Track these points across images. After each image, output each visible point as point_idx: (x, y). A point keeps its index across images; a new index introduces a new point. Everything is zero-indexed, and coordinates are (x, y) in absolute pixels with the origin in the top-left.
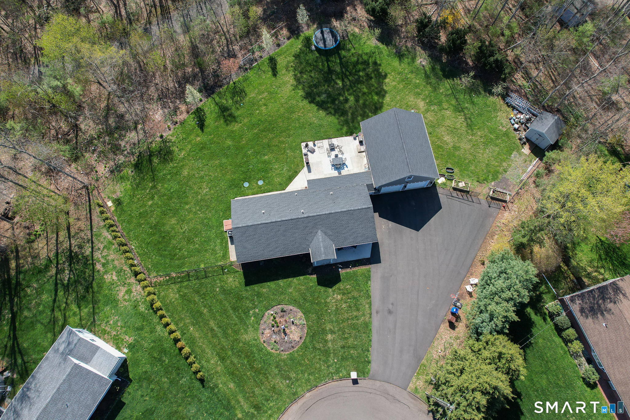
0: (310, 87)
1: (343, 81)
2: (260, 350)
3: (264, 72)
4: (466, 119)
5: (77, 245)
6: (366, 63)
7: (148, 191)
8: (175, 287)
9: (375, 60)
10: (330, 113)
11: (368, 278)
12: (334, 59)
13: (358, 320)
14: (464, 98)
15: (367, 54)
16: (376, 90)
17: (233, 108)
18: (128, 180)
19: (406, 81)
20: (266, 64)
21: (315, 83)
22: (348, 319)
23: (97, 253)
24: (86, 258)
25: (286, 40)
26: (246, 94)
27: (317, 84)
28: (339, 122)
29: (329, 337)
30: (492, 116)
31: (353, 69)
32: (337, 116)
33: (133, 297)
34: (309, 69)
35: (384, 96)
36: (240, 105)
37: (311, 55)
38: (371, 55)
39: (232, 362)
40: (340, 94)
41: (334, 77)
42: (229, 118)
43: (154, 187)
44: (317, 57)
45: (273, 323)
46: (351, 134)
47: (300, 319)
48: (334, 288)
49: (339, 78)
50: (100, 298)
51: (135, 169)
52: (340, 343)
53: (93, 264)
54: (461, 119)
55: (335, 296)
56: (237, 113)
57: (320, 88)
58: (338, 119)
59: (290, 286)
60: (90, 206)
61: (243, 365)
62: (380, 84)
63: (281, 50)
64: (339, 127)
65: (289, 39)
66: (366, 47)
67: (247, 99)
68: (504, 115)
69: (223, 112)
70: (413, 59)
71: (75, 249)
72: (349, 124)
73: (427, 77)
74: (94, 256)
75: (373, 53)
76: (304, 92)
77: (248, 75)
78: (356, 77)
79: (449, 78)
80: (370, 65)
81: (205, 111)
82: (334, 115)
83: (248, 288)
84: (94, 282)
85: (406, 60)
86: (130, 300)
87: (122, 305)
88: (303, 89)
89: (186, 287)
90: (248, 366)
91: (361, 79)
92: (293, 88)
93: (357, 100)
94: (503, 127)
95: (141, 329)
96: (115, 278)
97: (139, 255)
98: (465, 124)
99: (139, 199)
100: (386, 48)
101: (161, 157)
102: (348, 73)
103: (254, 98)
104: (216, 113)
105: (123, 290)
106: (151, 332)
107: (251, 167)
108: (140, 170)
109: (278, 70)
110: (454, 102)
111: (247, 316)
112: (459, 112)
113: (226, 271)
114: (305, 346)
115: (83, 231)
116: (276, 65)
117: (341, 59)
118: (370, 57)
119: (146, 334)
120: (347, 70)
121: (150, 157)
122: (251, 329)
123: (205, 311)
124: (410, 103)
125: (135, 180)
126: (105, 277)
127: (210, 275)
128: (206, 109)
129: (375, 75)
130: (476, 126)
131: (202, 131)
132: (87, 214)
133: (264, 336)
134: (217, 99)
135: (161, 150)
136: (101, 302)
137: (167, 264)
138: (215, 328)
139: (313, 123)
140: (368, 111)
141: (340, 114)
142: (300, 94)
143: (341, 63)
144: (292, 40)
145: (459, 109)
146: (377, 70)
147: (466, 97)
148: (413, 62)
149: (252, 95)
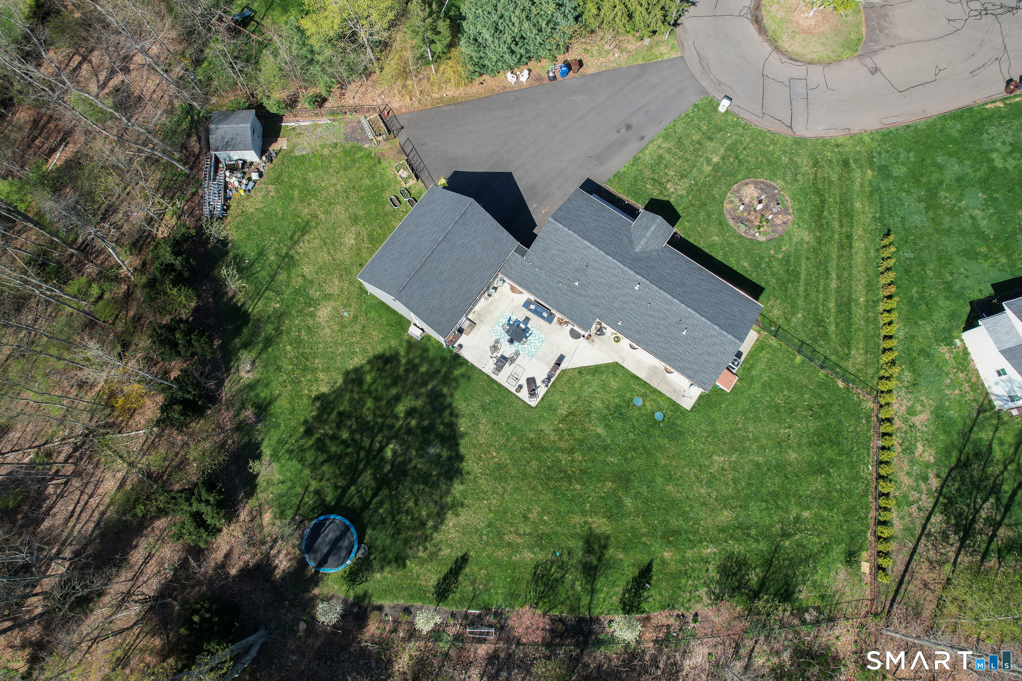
0: (435, 485)
1: (382, 449)
2: (801, 210)
3: (473, 583)
4: (296, 243)
5: (948, 543)
6: (320, 446)
7: (797, 537)
8: (849, 366)
9: (301, 438)
10: (451, 414)
11: (618, 176)
12: (356, 500)
13: (670, 149)
14: (263, 268)
15: (301, 460)
16: (356, 389)
17: (574, 561)
18: (816, 581)
19: (304, 365)
20: (458, 595)
21: (421, 487)
22: (680, 158)
23: (926, 505)
24: (945, 511)
25: (387, 610)
26: (536, 567)
27: (421, 480)
28: (456, 388)
29: (716, 159)
30: (262, 215)
31: (347, 455)
32: (449, 400)
33: (910, 400)
34: (405, 519)
35: (356, 370)
36: (561, 555)
37: (378, 542)
38: (298, 454)
39: (841, 226)
40: (409, 431)
41: (388, 467)
42: (596, 547)
43: (785, 535)
44: (374, 529)
45: (764, 223)
46: (457, 357)
47: (732, 202)
48: (666, 199)
49: (383, 459)
50: (955, 436)
51: (794, 592)
52: (710, 145)
53: (940, 493)
54: (302, 247)
55: (672, 190)
56: (577, 545)
57: (425, 469)
58: (452, 395)
59: (713, 245)
60: (897, 592)
61: (830, 213)
62: (338, 393)
63: (412, 597)
64: (462, 382)
65: (380, 608)
66: (289, 474)
67: (541, 557)
68: (247, 203)
69: (595, 568)
70: (251, 387)
71: (953, 538)
72: (445, 374)
73: (269, 342)
74: (932, 505)
75: (292, 451)
76: (451, 485)
77: (501, 602)
78: (358, 437)
79: (246, 312)
80: (317, 436)
81: (620, 596)
82: (450, 405)
83: (763, 284)
84: (953, 465)
85: (262, 395)
86: (917, 400)
87: (931, 403)
88: (448, 492)
89: (836, 353)
90: (827, 206)
91: (354, 427)
92: (460, 509)
93: (397, 399)
94: (269, 192)
95: (923, 352)
96: (920, 447)
97: (868, 449)
98: (307, 237)
99: (818, 535)
100: (265, 443)
101: (743, 577)
102: (362, 454)
103: (531, 548)
104: (607, 578)
105: (918, 420)
106: (913, 337)
107: (631, 436)
108: (786, 583)
109: (450, 564)
110: (282, 277)
111: (789, 256)
112: (292, 257)
113: (773, 328)
114: (750, 173)
115: (928, 560)
116: (445, 578)
117: (345, 489)
118: (303, 451)
119: (921, 340)
120: (358, 461)
121: (759, 592)
122: (795, 240)
123: (832, 305)
124: (336, 328)
125: (804, 574)
126: (932, 460)
127: (796, 341)
128: (615, 600)
129: (329, 414)
130: (297, 224)
131: (650, 564)
132: (909, 582)
133: (785, 220)
134: (585, 600)
135: (734, 590)
136: (957, 429)
137: (839, 405)
138: (834, 276)
139: (489, 421)
140: (402, 368)
141: (441, 400)
142: (461, 487)
143: (353, 481)
144: (377, 602)
145: (288, 261)
146: (318, 418)
147: (259, 269)
148: (259, 381)
149: (528, 555)
